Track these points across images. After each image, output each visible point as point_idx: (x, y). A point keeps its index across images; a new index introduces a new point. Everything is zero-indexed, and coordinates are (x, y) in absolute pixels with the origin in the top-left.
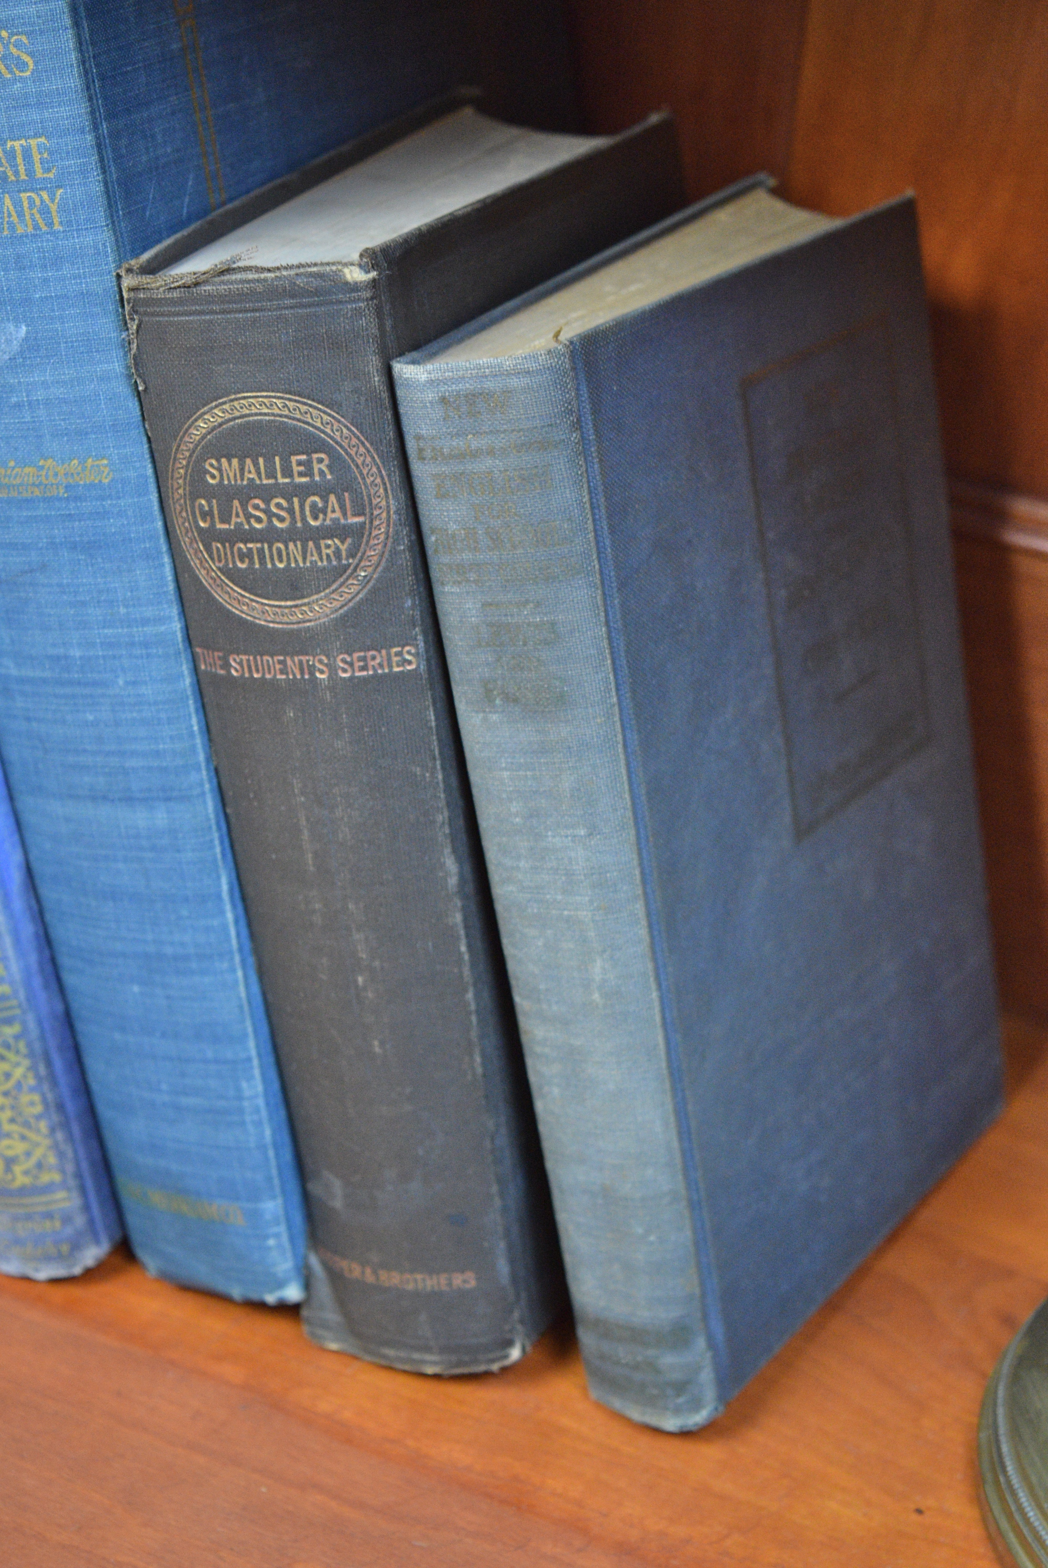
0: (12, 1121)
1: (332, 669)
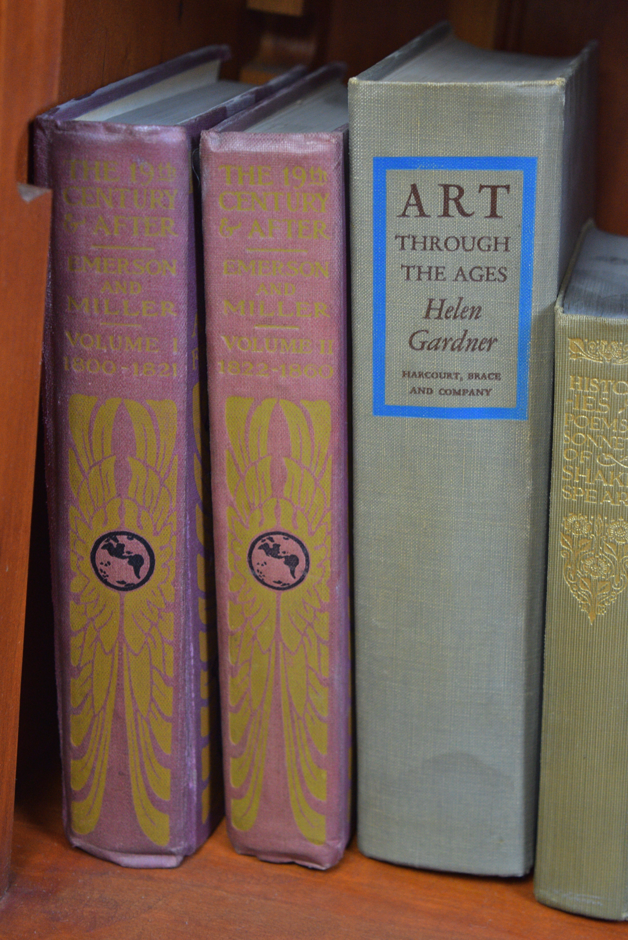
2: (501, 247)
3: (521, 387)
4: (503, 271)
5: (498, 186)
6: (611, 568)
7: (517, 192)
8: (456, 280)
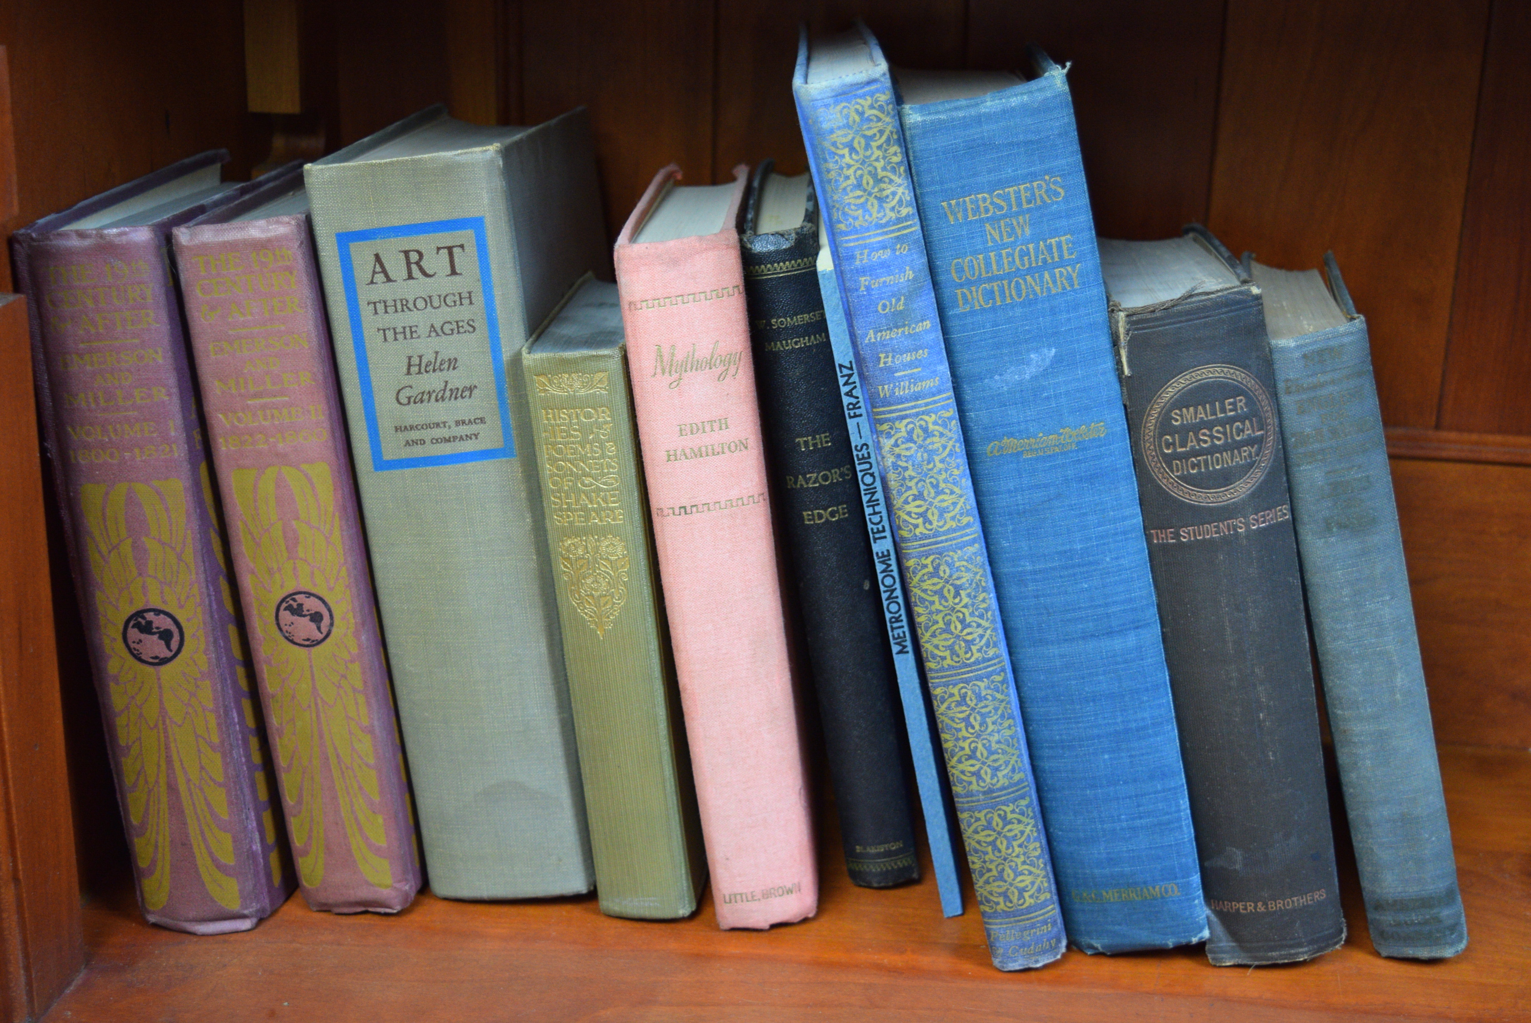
0: (1024, 863)
1: (1247, 525)
2: (466, 302)
3: (506, 427)
4: (471, 323)
5: (454, 247)
6: (609, 583)
7: (472, 249)
8: (429, 336)
